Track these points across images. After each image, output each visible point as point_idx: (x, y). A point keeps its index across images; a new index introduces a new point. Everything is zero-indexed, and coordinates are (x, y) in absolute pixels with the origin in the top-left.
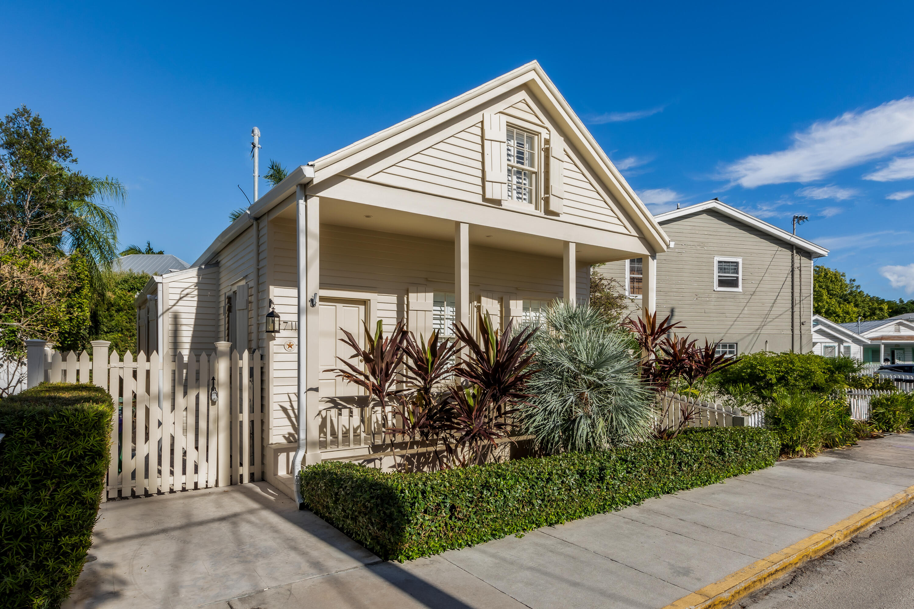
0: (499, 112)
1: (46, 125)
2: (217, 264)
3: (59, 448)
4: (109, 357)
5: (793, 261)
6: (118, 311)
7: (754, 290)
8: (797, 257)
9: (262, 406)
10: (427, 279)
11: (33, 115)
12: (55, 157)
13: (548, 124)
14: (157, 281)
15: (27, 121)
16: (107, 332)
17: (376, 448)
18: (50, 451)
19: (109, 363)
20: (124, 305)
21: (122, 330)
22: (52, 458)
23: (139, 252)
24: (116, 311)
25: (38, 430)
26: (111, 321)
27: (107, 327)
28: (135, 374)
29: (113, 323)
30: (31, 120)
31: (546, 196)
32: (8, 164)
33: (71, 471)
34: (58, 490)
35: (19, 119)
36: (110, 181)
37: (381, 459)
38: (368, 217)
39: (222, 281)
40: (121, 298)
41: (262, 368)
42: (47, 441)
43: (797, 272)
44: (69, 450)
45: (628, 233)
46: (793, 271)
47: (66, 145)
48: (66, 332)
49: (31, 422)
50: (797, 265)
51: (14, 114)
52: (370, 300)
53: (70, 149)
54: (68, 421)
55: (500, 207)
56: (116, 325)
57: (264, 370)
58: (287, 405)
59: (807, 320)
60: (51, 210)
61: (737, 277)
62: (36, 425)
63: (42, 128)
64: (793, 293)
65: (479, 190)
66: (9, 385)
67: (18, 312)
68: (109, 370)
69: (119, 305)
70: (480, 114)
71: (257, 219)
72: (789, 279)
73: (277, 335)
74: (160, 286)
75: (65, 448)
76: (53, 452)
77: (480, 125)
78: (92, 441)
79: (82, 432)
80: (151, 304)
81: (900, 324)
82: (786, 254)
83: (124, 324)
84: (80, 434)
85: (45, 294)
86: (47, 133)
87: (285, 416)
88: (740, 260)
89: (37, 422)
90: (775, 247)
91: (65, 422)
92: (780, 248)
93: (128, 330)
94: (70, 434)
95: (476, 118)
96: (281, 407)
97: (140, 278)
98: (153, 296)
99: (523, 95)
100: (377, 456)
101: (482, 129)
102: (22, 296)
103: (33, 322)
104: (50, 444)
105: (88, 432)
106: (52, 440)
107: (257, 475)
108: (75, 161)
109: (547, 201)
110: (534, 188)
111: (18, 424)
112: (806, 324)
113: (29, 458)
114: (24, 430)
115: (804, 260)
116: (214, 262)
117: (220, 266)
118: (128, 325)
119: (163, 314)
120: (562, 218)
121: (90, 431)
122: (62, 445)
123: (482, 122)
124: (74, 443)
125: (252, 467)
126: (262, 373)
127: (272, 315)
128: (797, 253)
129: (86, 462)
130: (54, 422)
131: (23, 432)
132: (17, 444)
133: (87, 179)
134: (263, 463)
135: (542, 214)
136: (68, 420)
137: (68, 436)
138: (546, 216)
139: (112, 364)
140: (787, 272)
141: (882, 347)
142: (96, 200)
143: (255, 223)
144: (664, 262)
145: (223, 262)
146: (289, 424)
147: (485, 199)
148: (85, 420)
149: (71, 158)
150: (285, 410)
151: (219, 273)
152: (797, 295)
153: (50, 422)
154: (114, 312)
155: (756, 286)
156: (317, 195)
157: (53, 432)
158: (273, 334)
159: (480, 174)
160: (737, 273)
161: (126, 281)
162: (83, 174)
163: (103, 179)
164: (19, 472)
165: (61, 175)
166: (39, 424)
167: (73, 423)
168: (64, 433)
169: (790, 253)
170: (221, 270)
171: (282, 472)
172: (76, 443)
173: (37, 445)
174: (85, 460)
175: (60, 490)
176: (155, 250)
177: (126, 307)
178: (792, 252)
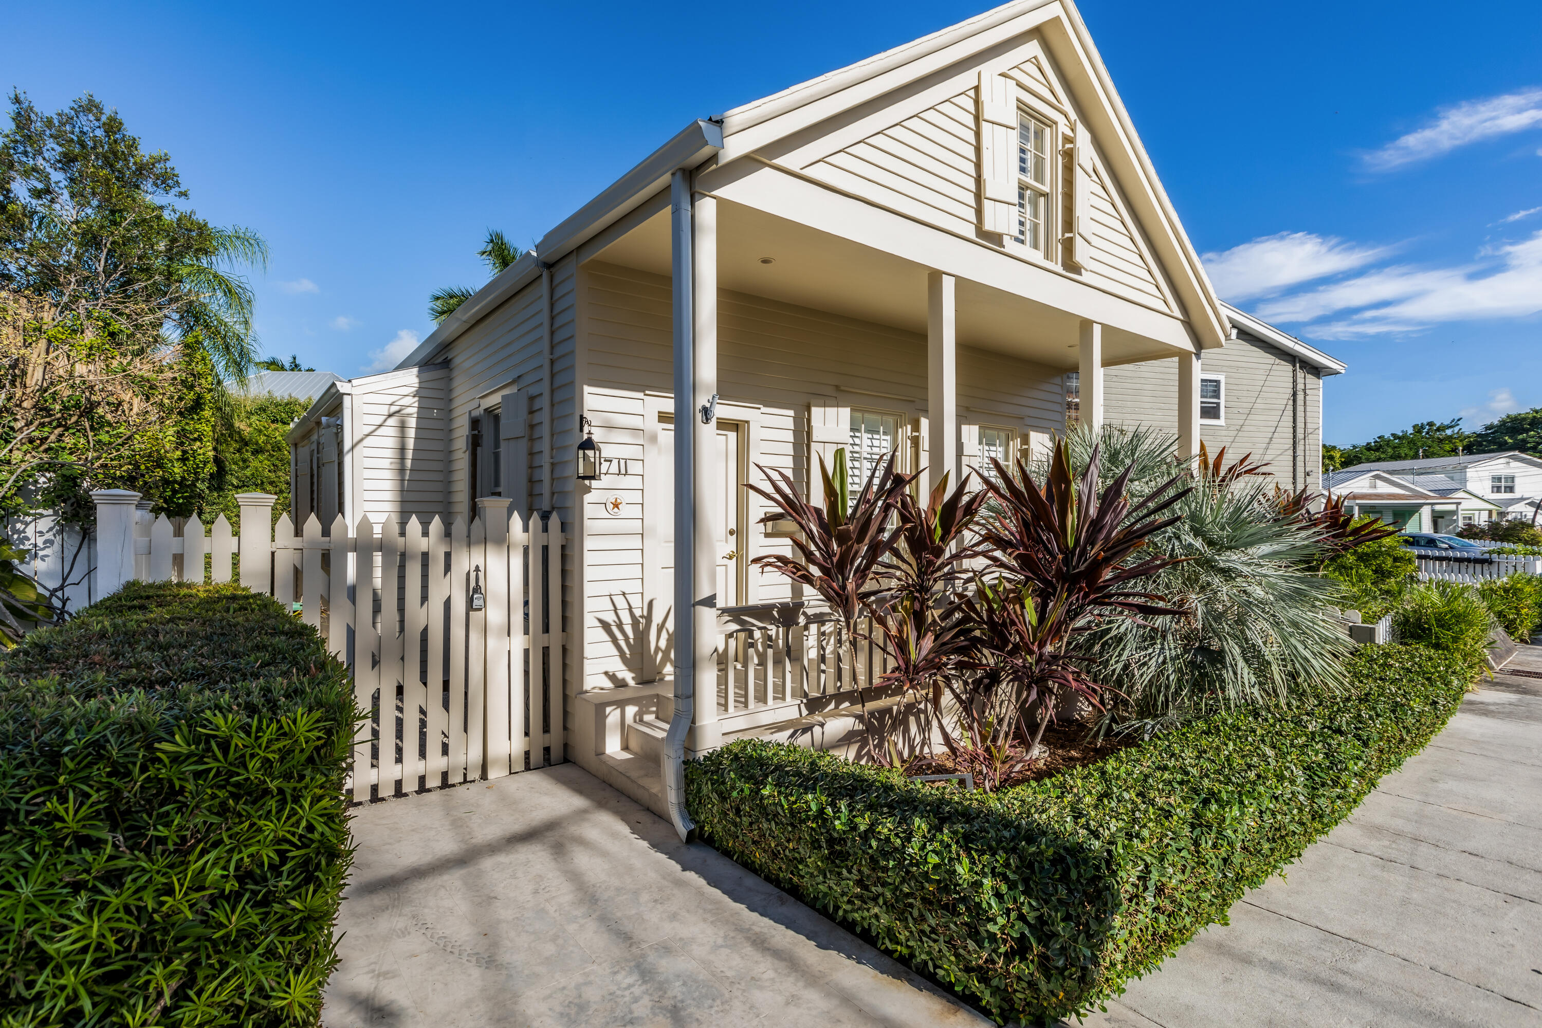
0: (1003, 74)
1: (130, 129)
2: (446, 364)
3: (193, 847)
4: (273, 530)
5: (1295, 381)
6: (256, 452)
7: (1241, 422)
8: (1300, 374)
9: (564, 619)
10: (837, 388)
11: (108, 111)
12: (148, 185)
13: (1067, 106)
14: (342, 391)
15: (98, 120)
16: (237, 487)
17: (814, 705)
18: (162, 862)
19: (273, 540)
20: (266, 443)
21: (262, 483)
22: (170, 892)
23: (282, 368)
24: (253, 453)
25: (118, 791)
26: (243, 469)
27: (237, 478)
28: (326, 562)
29: (248, 472)
30: (104, 119)
31: (1067, 235)
32: (66, 195)
33: (234, 919)
34: (191, 993)
35: (83, 118)
36: (242, 235)
37: (822, 725)
38: (765, 261)
39: (455, 394)
40: (260, 431)
41: (563, 547)
42: (151, 832)
43: (1300, 397)
44: (231, 851)
45: (1167, 311)
46: (1295, 394)
47: (168, 164)
48: (175, 481)
49: (90, 765)
50: (1300, 386)
51: (72, 109)
52: (747, 422)
53: (176, 172)
54: (225, 753)
55: (1000, 249)
56: (253, 475)
57: (568, 552)
58: (610, 618)
59: (1314, 469)
60: (143, 276)
61: (1218, 404)
62: (109, 775)
63: (124, 136)
64: (1294, 428)
65: (971, 215)
66: (64, 580)
67: (82, 441)
68: (273, 554)
69: (257, 443)
70: (974, 71)
71: (549, 266)
72: (1290, 407)
73: (595, 484)
74: (347, 401)
75: (216, 845)
76: (171, 866)
77: (972, 93)
78: (306, 810)
79: (273, 785)
80: (325, 435)
81: (1377, 477)
82: (1285, 369)
83: (266, 473)
84: (267, 792)
85: (135, 410)
86: (133, 145)
87: (607, 638)
88: (1221, 378)
89: (114, 764)
90: (1269, 359)
91: (217, 760)
92: (1278, 361)
93: (271, 483)
94: (232, 794)
95: (966, 79)
96: (600, 621)
97: (287, 404)
98: (333, 419)
99: (1033, 48)
100: (818, 718)
101: (977, 102)
102: (88, 410)
103: (112, 460)
104: (162, 841)
105: (293, 784)
106: (167, 825)
107: (556, 753)
108: (184, 194)
109: (1068, 247)
110: (1041, 222)
111: (42, 779)
112: (1313, 475)
113: (82, 900)
114: (63, 800)
115: (1311, 379)
116: (440, 360)
117: (452, 365)
118: (272, 475)
119: (352, 448)
120: (1086, 277)
121: (302, 777)
122: (204, 838)
123: (977, 89)
124: (247, 823)
125: (547, 735)
126: (564, 557)
127: (588, 444)
128: (1301, 368)
129: (285, 882)
130: (176, 759)
131: (61, 809)
132: (36, 856)
133: (205, 225)
134: (565, 728)
135: (1059, 268)
136: (225, 746)
137: (223, 804)
138: (1064, 273)
139: (280, 541)
140: (1287, 396)
141: (1356, 509)
142: (222, 264)
143: (545, 274)
144: (1115, 379)
145: (457, 361)
146: (616, 652)
147: (981, 232)
148: (281, 745)
149: (177, 189)
150: (605, 626)
151: (450, 379)
152: (1300, 431)
153: (160, 760)
154: (249, 454)
155: (1244, 417)
156: (714, 193)
157: (172, 793)
158: (587, 482)
159: (971, 185)
160: (1218, 397)
161: (263, 409)
162: (199, 217)
163: (230, 231)
164: (43, 960)
165: (159, 218)
166: (120, 771)
167: (243, 756)
168: (214, 797)
169: (1291, 368)
170: (455, 373)
171: (613, 746)
172: (252, 825)
173: (115, 845)
174: (280, 874)
175: (199, 994)
176: (304, 366)
177: (269, 447)
178: (1294, 366)
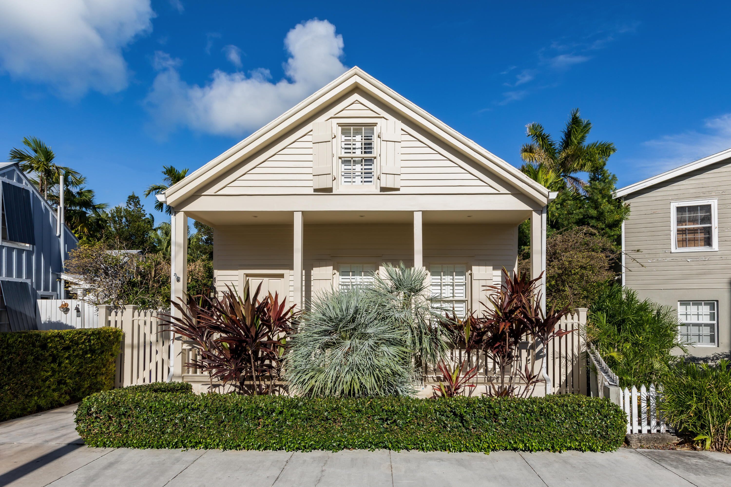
0: (331, 118)
28: (145, 323)
52: (284, 274)
55: (331, 193)
68: (133, 321)
138: (382, 193)
139: (135, 318)
